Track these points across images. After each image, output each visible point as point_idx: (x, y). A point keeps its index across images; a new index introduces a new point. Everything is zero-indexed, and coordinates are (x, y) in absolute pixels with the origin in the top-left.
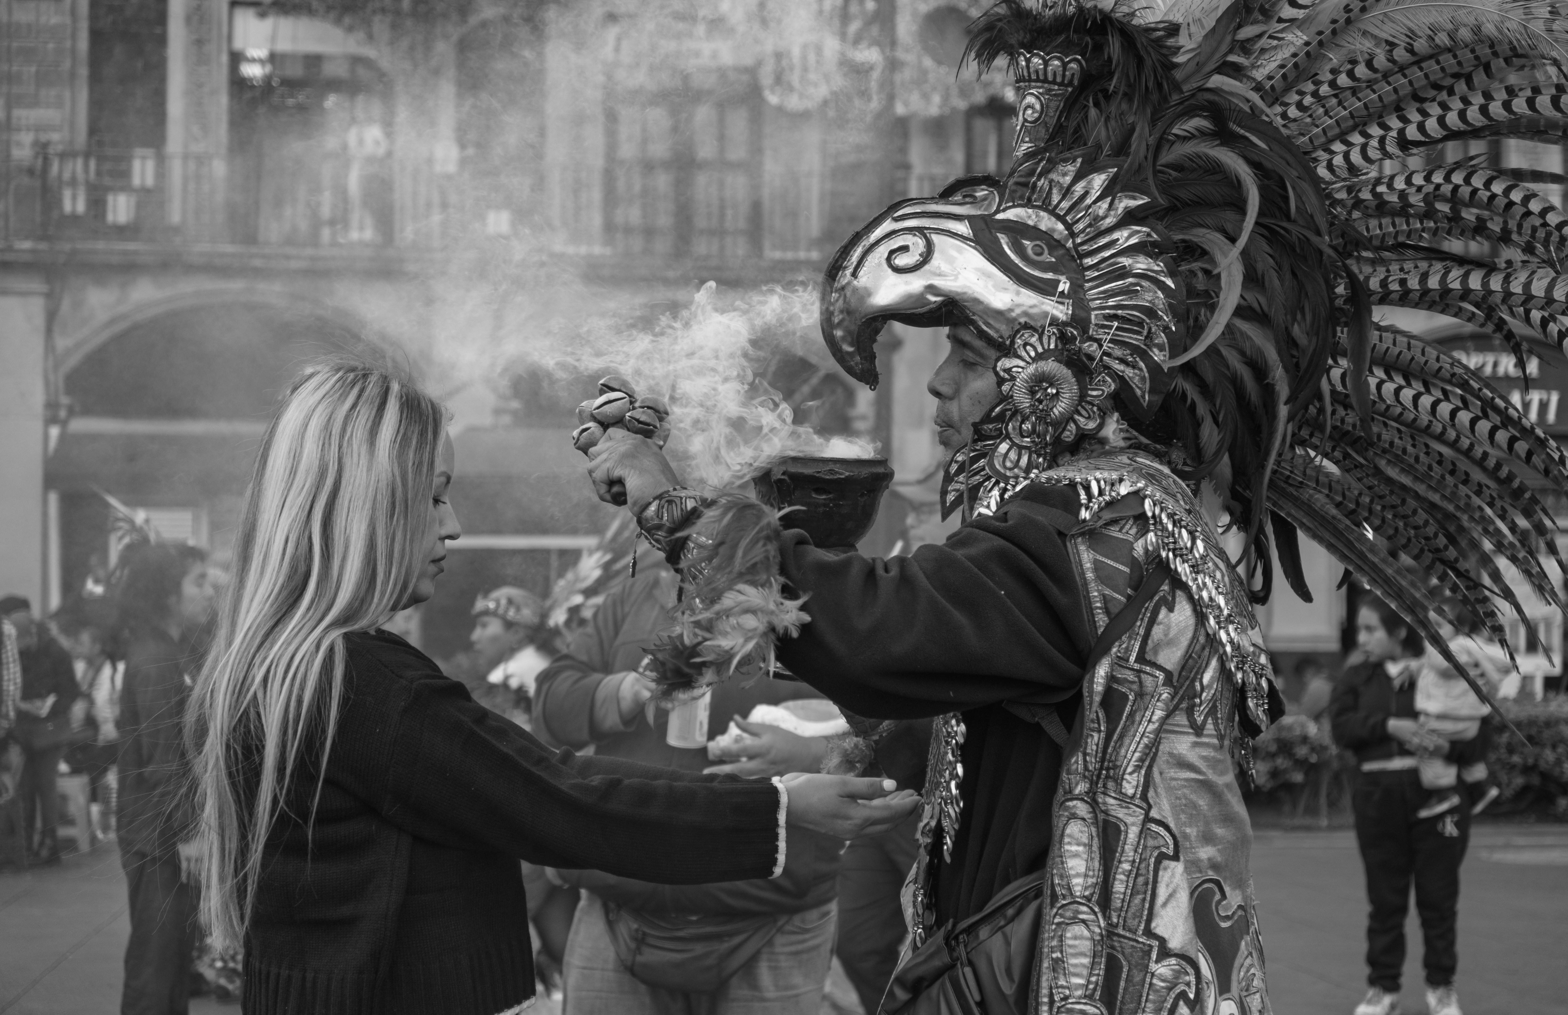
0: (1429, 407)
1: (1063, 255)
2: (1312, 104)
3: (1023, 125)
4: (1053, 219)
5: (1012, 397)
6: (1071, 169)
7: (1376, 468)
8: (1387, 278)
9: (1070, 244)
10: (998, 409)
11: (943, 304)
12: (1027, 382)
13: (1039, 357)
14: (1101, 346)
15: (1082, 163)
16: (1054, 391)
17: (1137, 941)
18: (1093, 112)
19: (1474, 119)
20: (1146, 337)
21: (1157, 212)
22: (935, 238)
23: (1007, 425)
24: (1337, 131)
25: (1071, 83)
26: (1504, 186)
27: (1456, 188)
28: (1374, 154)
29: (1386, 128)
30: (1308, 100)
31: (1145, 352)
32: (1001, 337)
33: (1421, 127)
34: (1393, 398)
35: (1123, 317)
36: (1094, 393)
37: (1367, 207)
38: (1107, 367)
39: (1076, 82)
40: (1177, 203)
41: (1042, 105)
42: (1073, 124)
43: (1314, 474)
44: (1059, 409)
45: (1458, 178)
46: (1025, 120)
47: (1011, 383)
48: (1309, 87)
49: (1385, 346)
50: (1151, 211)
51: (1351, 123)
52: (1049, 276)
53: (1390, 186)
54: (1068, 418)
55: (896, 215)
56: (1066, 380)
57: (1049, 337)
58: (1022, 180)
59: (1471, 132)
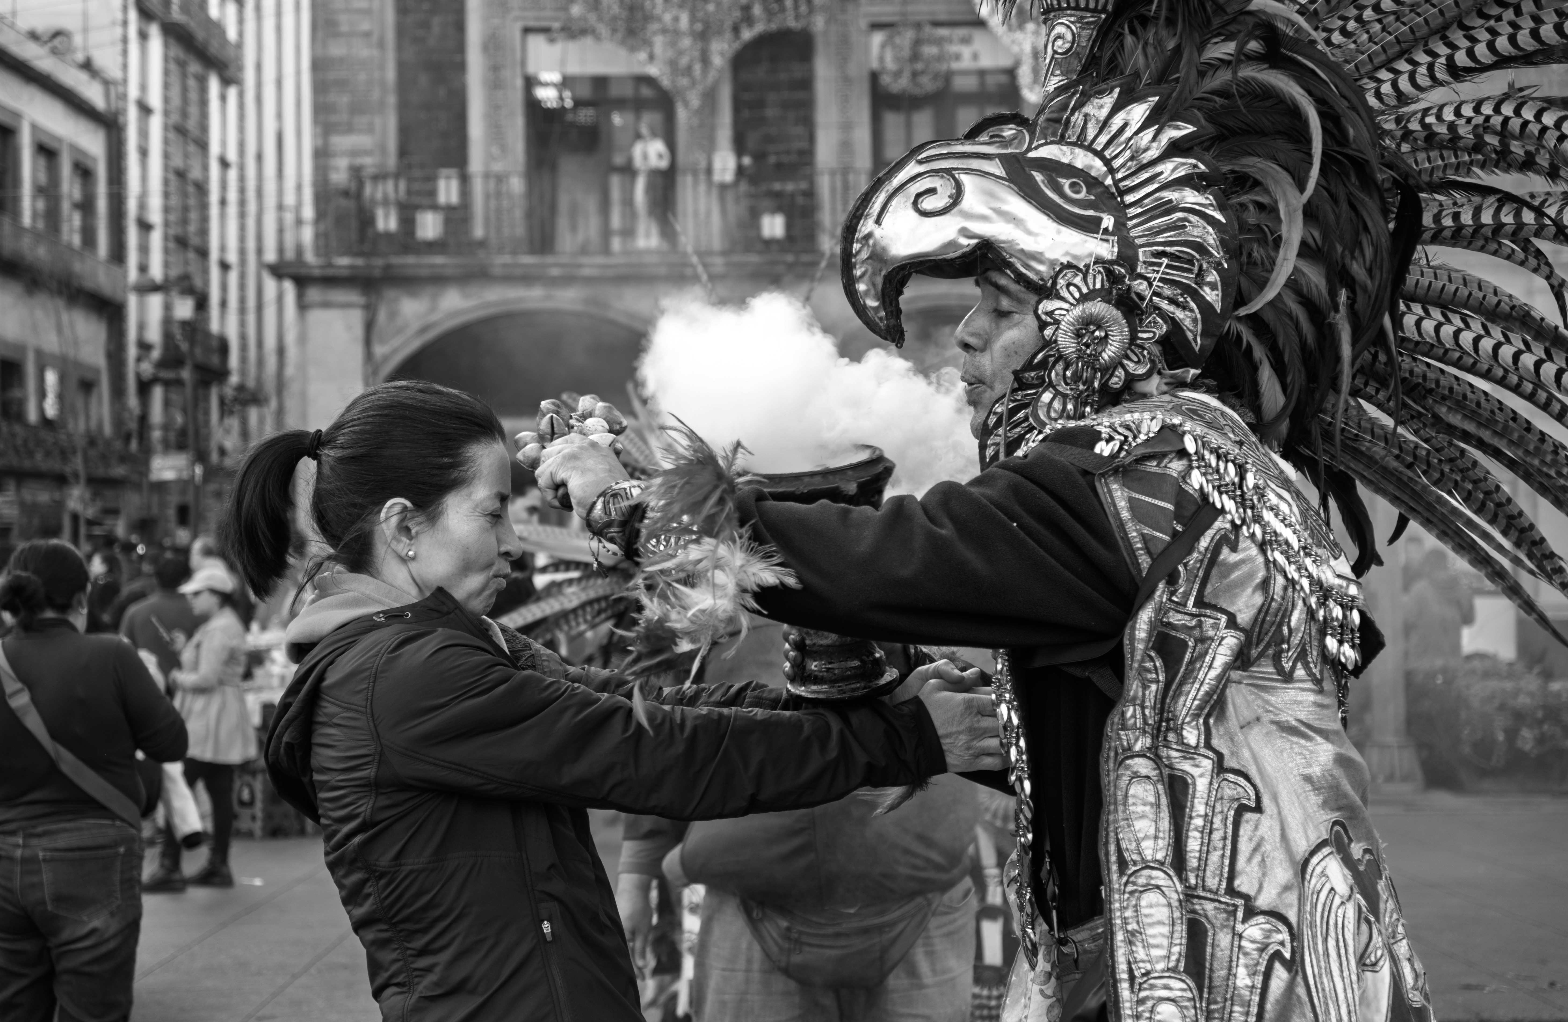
0: (1490, 350)
1: (1102, 193)
2: (1357, 29)
3: (1052, 58)
4: (1090, 155)
5: (1056, 341)
6: (1108, 102)
7: (1436, 416)
8: (1440, 212)
9: (1109, 181)
10: (1040, 356)
11: (977, 247)
12: (1073, 325)
13: (1084, 298)
14: (1150, 285)
15: (1120, 93)
16: (1103, 334)
17: (1220, 902)
18: (1129, 40)
19: (1525, 43)
20: (1198, 275)
21: (1203, 142)
22: (964, 178)
23: (1050, 373)
24: (1383, 57)
25: (1104, 10)
26: (1555, 118)
27: (1507, 120)
28: (1423, 80)
29: (1434, 55)
30: (1351, 25)
31: (1196, 291)
32: (1042, 279)
33: (1470, 53)
34: (1452, 342)
35: (1172, 254)
36: (1145, 336)
37: (1415, 139)
38: (1157, 308)
39: (1110, 8)
40: (1225, 132)
41: (1073, 34)
42: (1107, 55)
43: (1369, 426)
44: (1109, 353)
45: (1507, 109)
46: (1055, 52)
47: (1054, 327)
48: (1353, 12)
49: (1441, 284)
50: (1197, 141)
51: (1397, 48)
52: (1091, 213)
53: (1439, 117)
54: (1116, 364)
55: (919, 158)
56: (1116, 322)
57: (1095, 276)
58: (1055, 115)
59: (1522, 57)
